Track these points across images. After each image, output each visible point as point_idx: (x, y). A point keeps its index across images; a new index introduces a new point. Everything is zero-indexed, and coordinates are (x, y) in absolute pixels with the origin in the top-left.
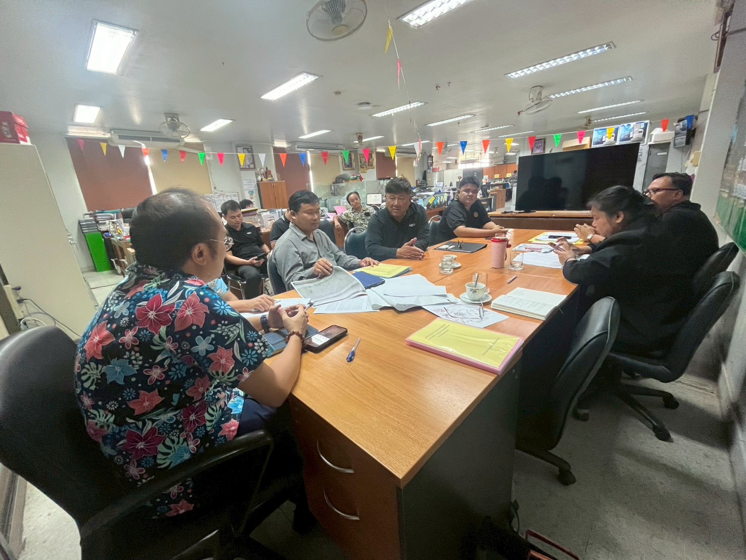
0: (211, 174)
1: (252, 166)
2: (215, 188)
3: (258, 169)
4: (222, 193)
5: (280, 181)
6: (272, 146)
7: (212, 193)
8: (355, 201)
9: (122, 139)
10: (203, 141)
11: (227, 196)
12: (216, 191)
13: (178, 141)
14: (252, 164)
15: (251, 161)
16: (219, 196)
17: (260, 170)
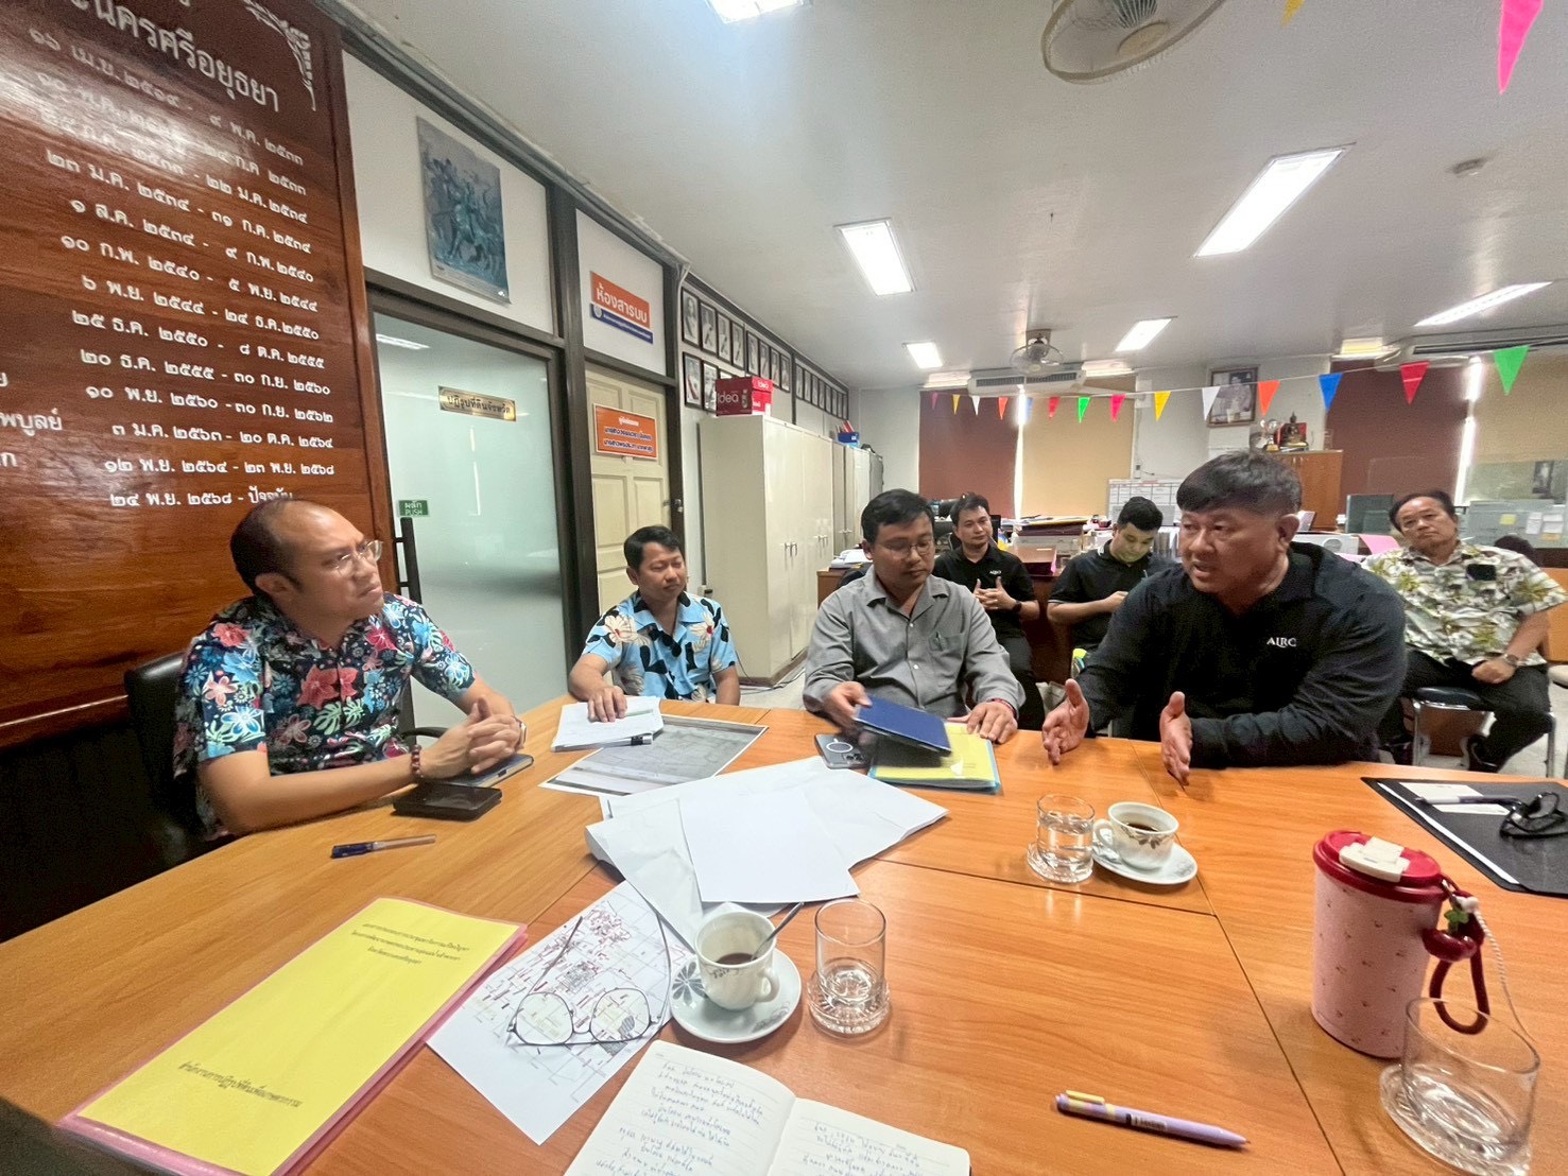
0: (1137, 437)
1: (1246, 415)
2: (1138, 467)
3: (1262, 423)
4: (1153, 478)
5: (1327, 451)
6: (1331, 358)
7: (1129, 477)
8: (1421, 523)
9: (982, 385)
10: (1137, 370)
11: (1162, 485)
12: (1138, 474)
13: (1073, 376)
14: (1247, 410)
15: (1247, 403)
16: (1141, 485)
17: (1267, 424)
